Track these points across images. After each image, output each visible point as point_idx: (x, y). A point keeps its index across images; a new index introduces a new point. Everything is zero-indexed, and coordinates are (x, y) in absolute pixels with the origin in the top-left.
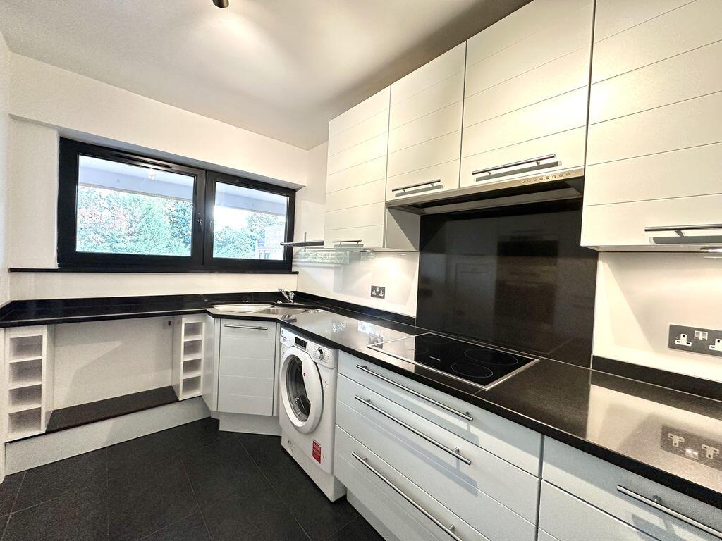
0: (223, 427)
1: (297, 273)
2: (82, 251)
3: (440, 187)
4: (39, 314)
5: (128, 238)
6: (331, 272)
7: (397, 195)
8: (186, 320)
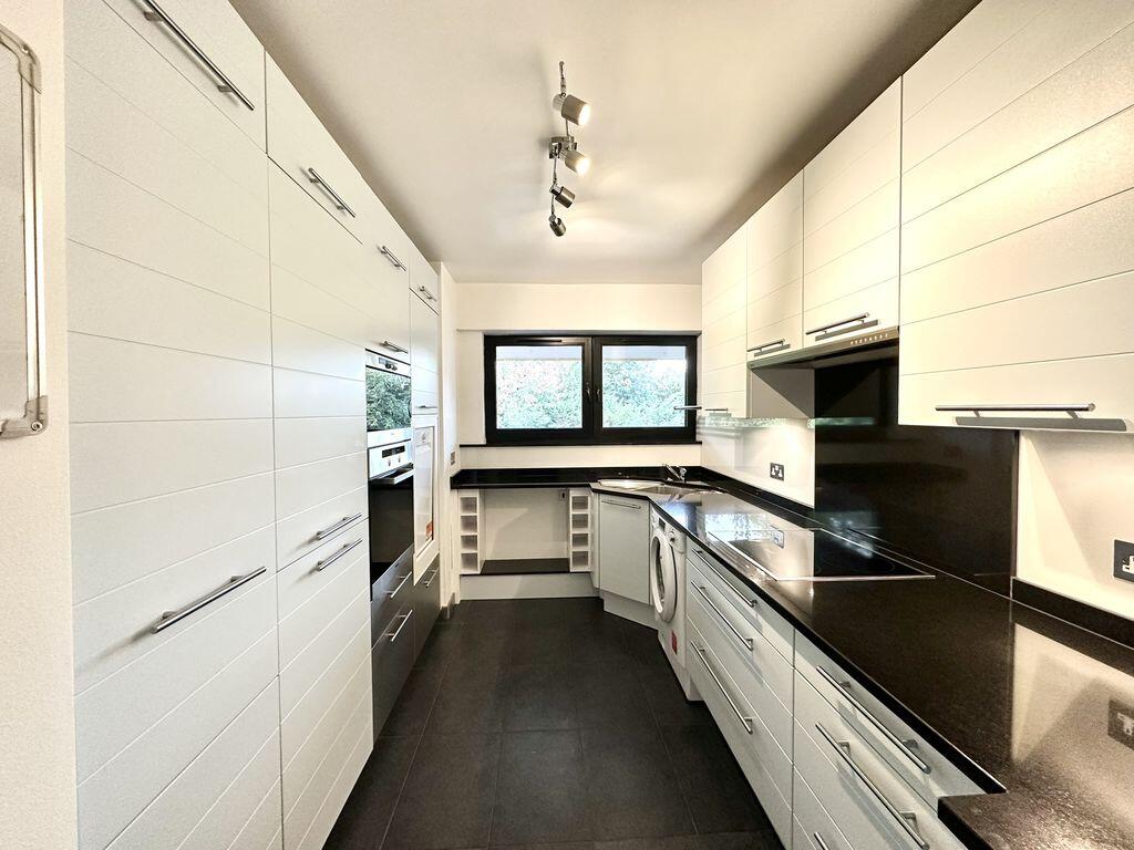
0: (607, 608)
1: (701, 443)
2: (503, 427)
3: (788, 346)
4: (479, 481)
5: (559, 396)
6: (732, 441)
7: (756, 355)
8: (574, 493)
